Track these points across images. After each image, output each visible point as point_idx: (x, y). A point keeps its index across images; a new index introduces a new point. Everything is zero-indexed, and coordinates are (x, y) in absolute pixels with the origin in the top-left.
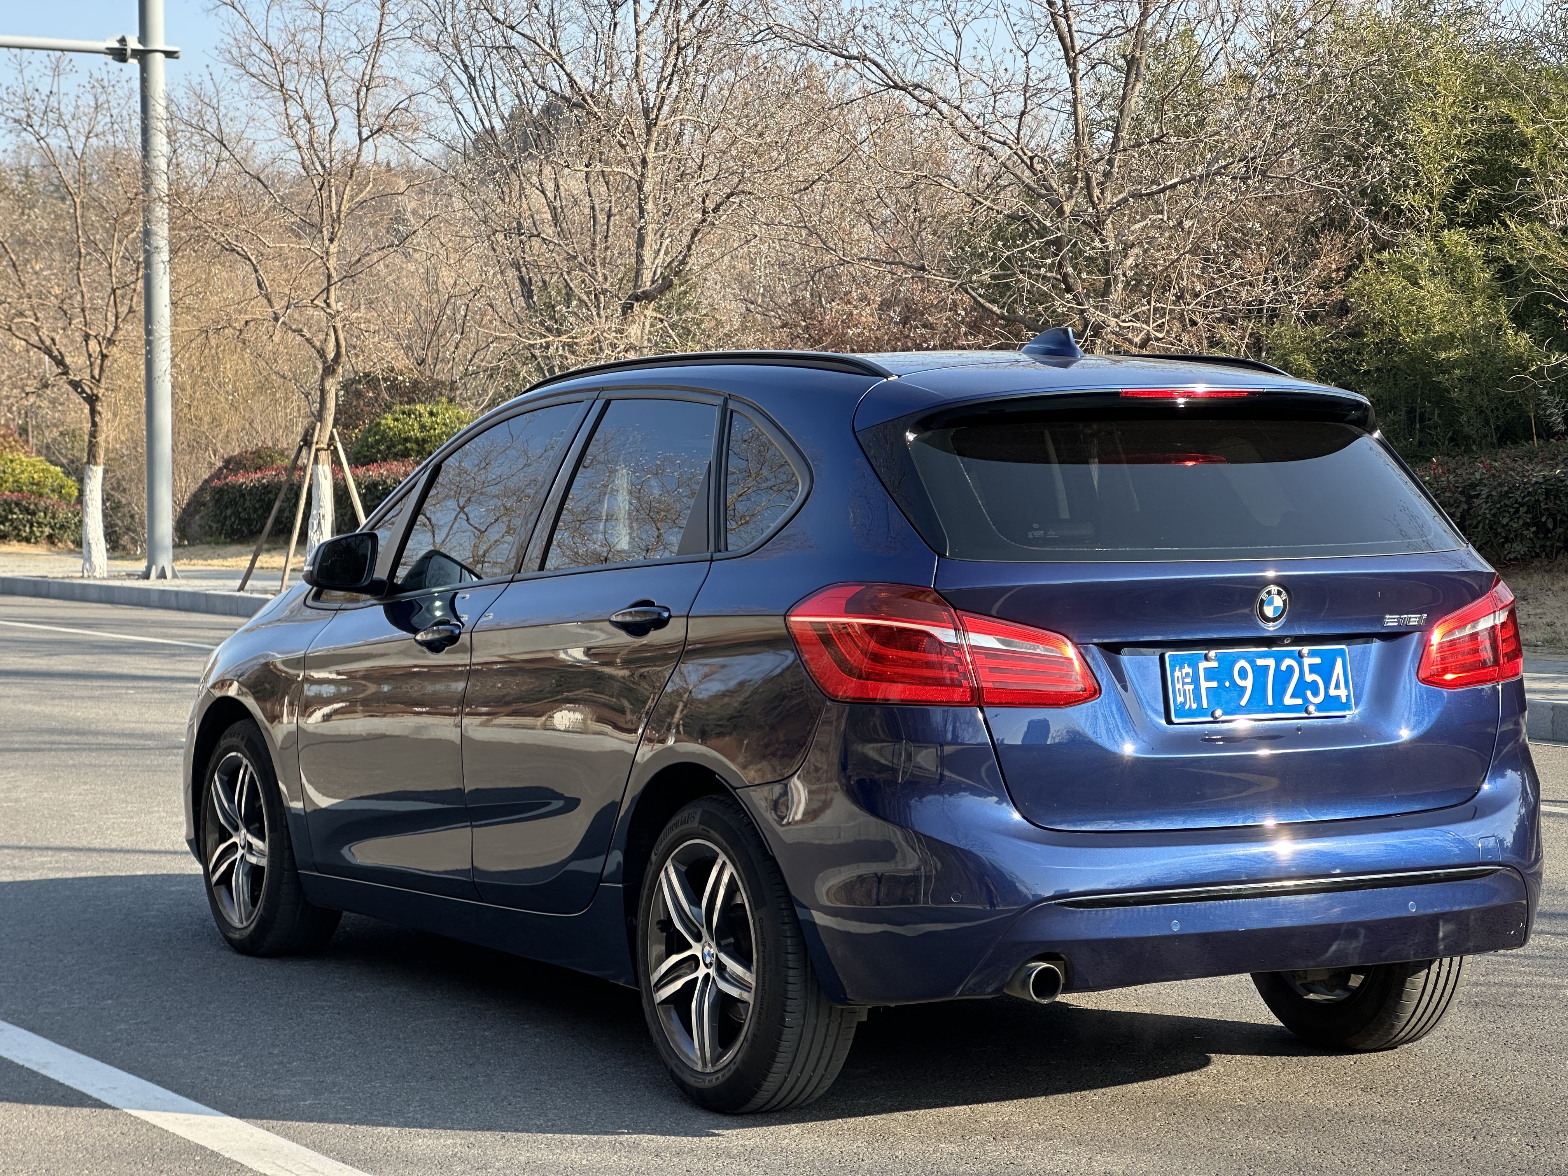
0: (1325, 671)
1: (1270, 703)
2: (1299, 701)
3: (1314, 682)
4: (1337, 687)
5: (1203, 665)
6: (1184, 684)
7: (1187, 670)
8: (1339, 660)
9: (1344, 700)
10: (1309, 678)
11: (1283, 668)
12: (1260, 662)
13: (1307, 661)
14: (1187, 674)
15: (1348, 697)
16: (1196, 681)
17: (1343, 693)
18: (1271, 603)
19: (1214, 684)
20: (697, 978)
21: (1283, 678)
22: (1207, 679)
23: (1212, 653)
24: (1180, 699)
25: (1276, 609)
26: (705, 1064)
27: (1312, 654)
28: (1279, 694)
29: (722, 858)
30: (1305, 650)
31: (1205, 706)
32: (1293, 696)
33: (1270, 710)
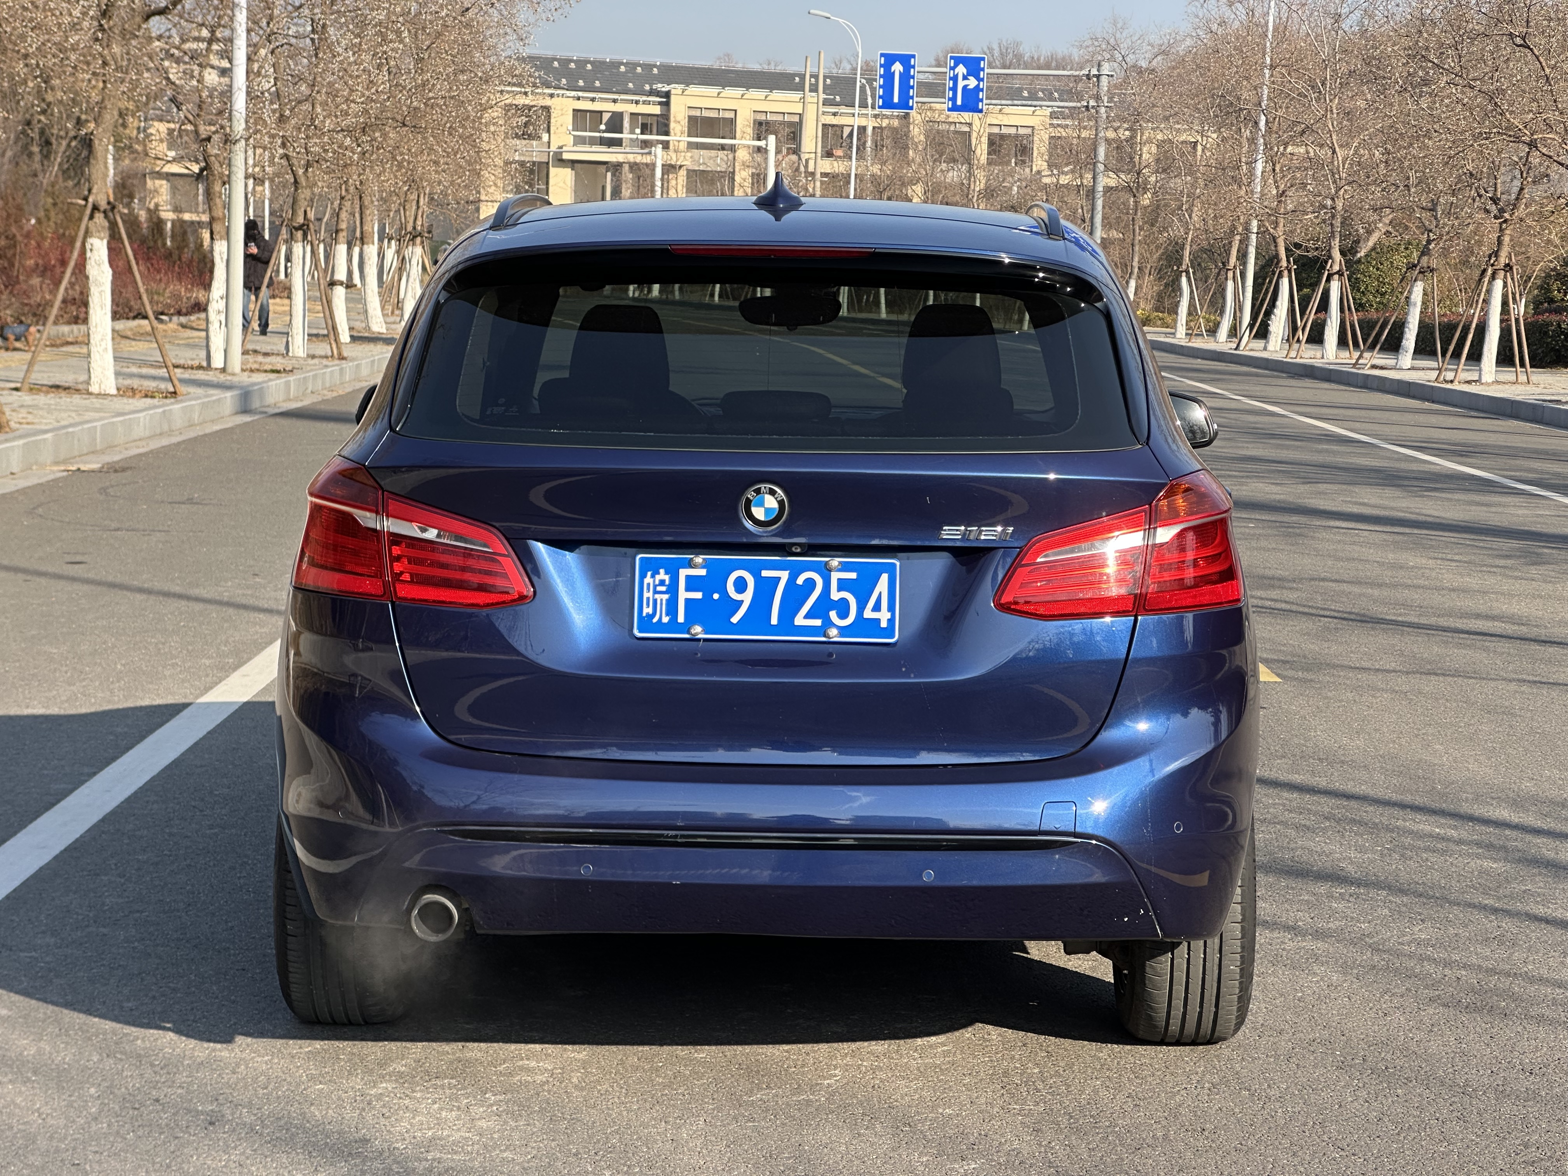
0: (861, 588)
1: (774, 621)
2: (818, 622)
3: (844, 602)
4: (877, 608)
5: (683, 573)
6: (656, 592)
7: (662, 575)
9: (884, 624)
10: (837, 595)
12: (767, 573)
13: (835, 576)
14: (662, 583)
15: (891, 621)
16: (673, 590)
17: (884, 616)
18: (761, 504)
21: (797, 593)
22: (689, 589)
23: (699, 560)
24: (648, 610)
25: (768, 511)
27: (844, 568)
28: (789, 613)
30: (835, 562)
31: (681, 619)
32: (809, 616)
33: (774, 630)
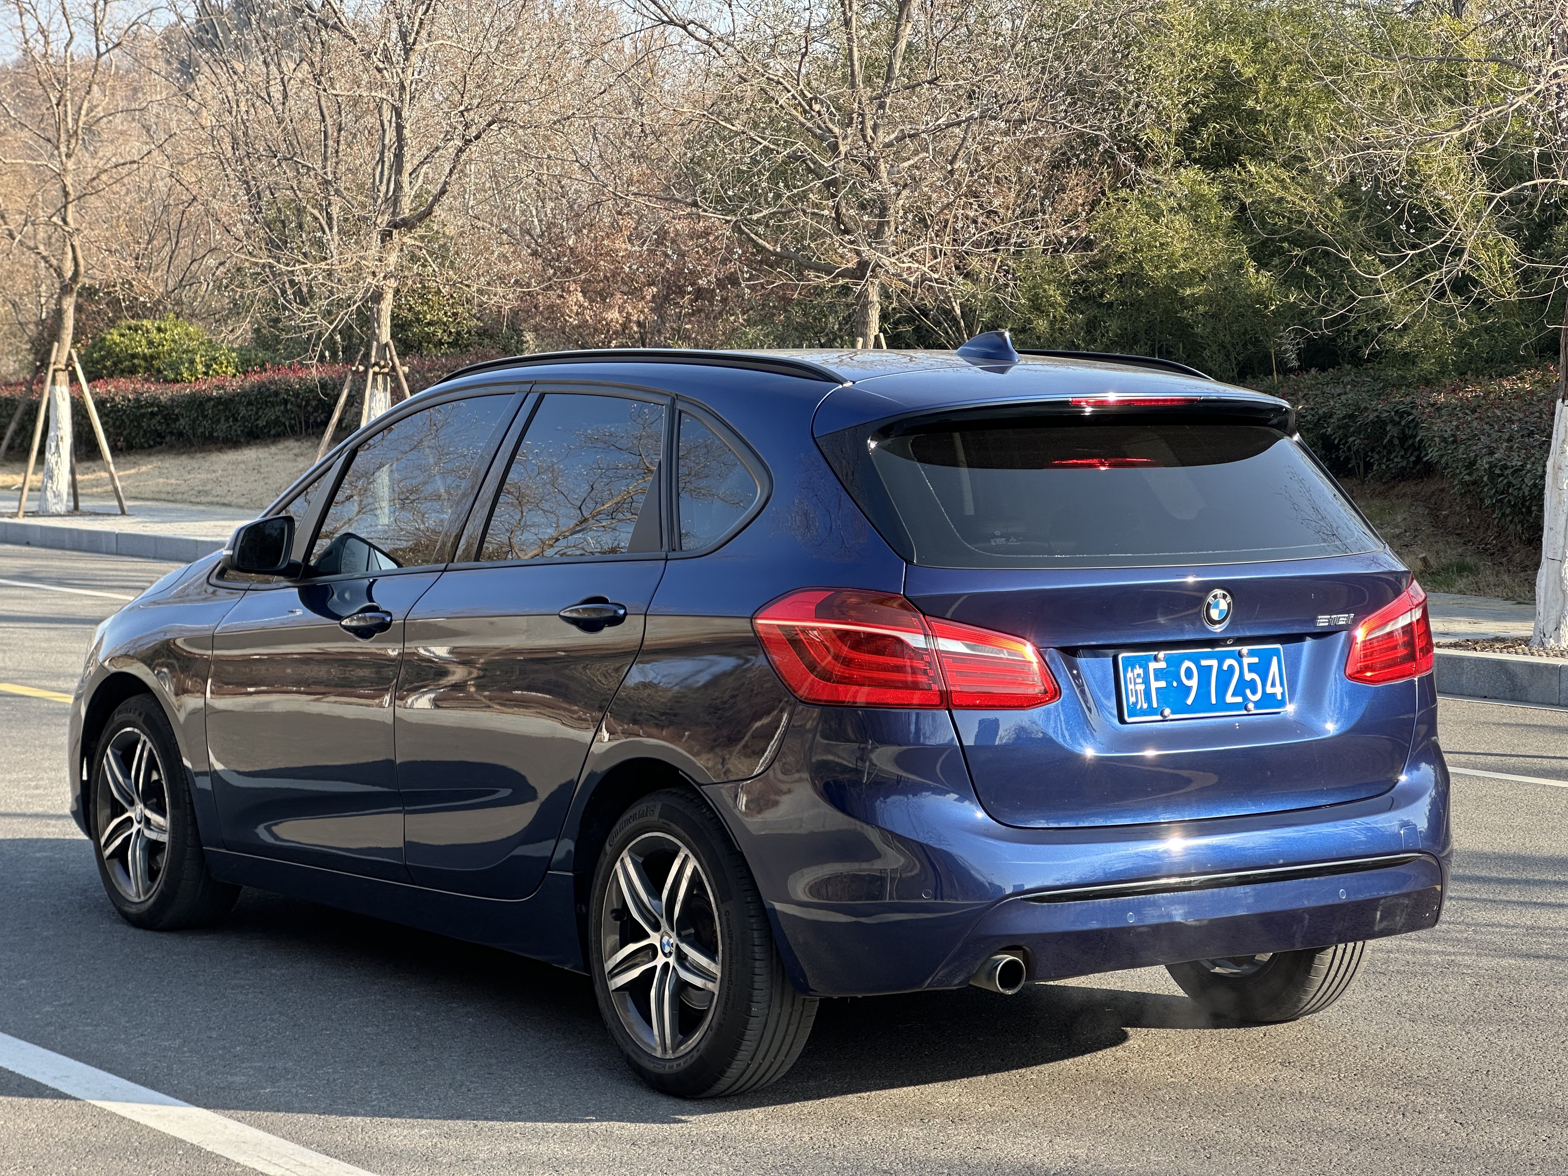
0: (1262, 670)
1: (1214, 701)
2: (1239, 699)
3: (1253, 680)
4: (1273, 685)
5: (1153, 666)
6: (1135, 684)
7: (1139, 671)
8: (1275, 659)
9: (1279, 697)
10: (1248, 676)
11: (1225, 667)
12: (1204, 663)
13: (1246, 661)
14: (1139, 675)
15: (1283, 694)
16: (1146, 682)
17: (1278, 690)
18: (1217, 606)
19: (1162, 684)
20: (655, 967)
21: (1225, 677)
22: (1157, 679)
23: (1161, 654)
24: (1132, 699)
25: (1221, 612)
26: (665, 1050)
27: (1251, 654)
28: (1221, 694)
29: (684, 852)
30: (1245, 650)
31: (1155, 705)
32: (1234, 695)
33: (1213, 708)
